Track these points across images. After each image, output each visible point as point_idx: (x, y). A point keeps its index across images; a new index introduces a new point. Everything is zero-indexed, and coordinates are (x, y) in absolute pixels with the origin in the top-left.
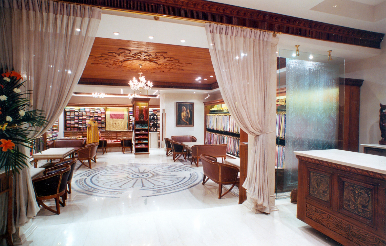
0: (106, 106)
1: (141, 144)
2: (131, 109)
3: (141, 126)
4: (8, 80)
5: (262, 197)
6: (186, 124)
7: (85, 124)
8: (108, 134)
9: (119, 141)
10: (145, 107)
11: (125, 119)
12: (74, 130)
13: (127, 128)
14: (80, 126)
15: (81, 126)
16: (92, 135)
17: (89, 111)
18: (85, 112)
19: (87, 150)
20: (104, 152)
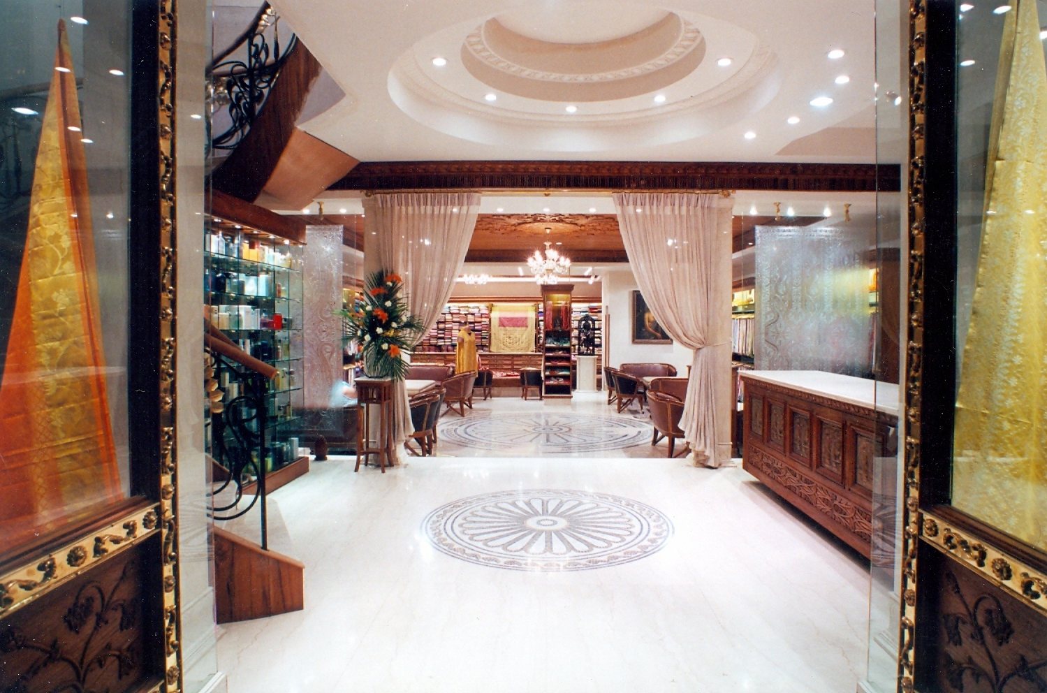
0: (491, 301)
1: (556, 377)
2: (541, 305)
3: (558, 340)
4: (391, 284)
5: (703, 441)
6: (656, 338)
7: (450, 338)
8: (494, 360)
9: (517, 375)
10: (563, 302)
11: (529, 327)
12: (429, 351)
13: (533, 347)
14: (441, 343)
15: (443, 343)
16: (465, 357)
17: (457, 311)
18: (450, 313)
19: (458, 382)
20: (487, 396)
